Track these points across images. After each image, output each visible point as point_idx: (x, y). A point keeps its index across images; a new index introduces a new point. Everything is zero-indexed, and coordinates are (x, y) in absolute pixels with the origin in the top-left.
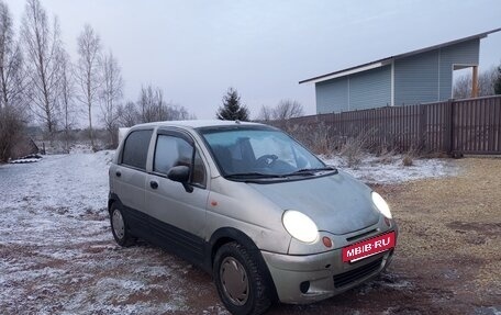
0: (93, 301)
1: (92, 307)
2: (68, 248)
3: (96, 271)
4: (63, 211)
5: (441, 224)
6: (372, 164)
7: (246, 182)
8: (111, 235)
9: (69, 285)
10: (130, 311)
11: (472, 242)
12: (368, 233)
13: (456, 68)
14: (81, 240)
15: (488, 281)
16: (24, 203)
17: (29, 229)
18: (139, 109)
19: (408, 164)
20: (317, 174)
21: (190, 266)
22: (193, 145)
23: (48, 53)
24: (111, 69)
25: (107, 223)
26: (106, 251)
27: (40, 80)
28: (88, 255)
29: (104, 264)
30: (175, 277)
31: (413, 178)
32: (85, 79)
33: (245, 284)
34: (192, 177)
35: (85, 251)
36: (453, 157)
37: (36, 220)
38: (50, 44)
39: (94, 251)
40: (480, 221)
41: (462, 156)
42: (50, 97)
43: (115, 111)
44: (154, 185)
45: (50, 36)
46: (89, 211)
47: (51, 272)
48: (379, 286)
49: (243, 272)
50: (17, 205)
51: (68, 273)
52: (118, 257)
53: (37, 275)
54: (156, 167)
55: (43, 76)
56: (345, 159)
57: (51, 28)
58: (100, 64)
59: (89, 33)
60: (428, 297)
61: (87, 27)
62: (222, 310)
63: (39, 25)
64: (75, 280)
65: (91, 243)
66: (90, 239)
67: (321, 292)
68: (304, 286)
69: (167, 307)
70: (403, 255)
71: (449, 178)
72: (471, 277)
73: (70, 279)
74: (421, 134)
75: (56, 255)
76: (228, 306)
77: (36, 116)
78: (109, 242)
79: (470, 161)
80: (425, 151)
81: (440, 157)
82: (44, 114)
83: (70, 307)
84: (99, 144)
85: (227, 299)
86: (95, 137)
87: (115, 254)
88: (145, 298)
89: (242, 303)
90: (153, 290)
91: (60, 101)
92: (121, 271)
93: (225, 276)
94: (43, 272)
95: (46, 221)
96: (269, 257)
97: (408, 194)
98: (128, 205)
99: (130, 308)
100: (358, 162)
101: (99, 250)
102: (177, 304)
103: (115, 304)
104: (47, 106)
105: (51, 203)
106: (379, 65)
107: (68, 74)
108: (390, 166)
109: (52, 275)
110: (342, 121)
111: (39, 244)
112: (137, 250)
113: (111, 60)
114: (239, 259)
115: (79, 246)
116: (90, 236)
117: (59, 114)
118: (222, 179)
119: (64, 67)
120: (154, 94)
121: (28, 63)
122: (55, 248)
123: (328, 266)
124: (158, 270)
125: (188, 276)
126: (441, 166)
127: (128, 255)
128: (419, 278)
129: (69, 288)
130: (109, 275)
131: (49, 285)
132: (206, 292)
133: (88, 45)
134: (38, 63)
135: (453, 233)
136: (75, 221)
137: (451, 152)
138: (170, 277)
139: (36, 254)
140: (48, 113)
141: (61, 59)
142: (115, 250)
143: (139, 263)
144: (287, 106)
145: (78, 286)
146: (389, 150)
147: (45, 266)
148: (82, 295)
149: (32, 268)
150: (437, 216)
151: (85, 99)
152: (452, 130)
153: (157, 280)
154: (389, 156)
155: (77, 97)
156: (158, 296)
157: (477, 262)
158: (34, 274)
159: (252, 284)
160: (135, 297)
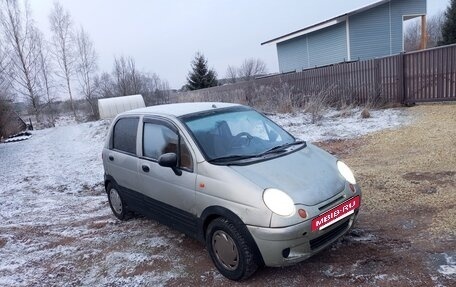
0: (106, 275)
1: (105, 280)
2: (74, 225)
3: (103, 246)
4: (62, 189)
5: (398, 176)
6: (334, 118)
7: (228, 165)
8: (109, 209)
9: (82, 261)
10: (139, 282)
11: (425, 192)
12: (337, 200)
13: (406, 18)
14: (84, 217)
15: (440, 228)
16: (25, 184)
17: (35, 210)
18: (114, 79)
19: (366, 116)
20: (289, 150)
21: (183, 235)
22: (178, 133)
23: (22, 33)
24: (84, 44)
25: (105, 198)
26: (108, 226)
27: (19, 59)
28: (93, 231)
29: (108, 239)
30: (172, 246)
31: (371, 130)
32: (61, 55)
33: (235, 253)
34: (180, 162)
35: (89, 228)
36: (407, 106)
37: (40, 200)
38: (23, 25)
39: (98, 227)
40: (433, 170)
41: (414, 104)
42: (30, 75)
43: (92, 83)
44: (146, 169)
45: (23, 16)
46: (86, 187)
47: (63, 250)
48: (347, 241)
49: (232, 243)
50: (20, 186)
51: (79, 250)
52: (120, 231)
53: (53, 253)
54: (146, 153)
55: (21, 56)
56: (309, 116)
57: (22, 8)
58: (73, 39)
59: (59, 11)
60: (390, 248)
61: (57, 5)
62: (217, 274)
63: (11, 8)
64: (86, 256)
65: (93, 219)
66: (92, 215)
67: (300, 255)
68: (286, 252)
69: (170, 275)
70: (366, 209)
71: (403, 128)
72: (425, 226)
73: (82, 255)
74: (377, 87)
75: (65, 233)
76: (222, 271)
77: (19, 94)
78: (109, 217)
79: (421, 108)
80: (381, 102)
81: (394, 107)
82: (27, 91)
83: (87, 282)
84: (81, 114)
85: (220, 265)
86: (76, 108)
87: (116, 228)
88: (150, 269)
89: (234, 268)
90: (156, 260)
91: (40, 78)
92: (124, 244)
93: (217, 246)
94: (57, 250)
95: (49, 200)
96: (254, 231)
97: (368, 147)
98: (123, 185)
99: (138, 279)
100: (320, 118)
101: (102, 226)
102: (178, 272)
103: (125, 276)
104: (29, 84)
105: (51, 182)
106: (335, 22)
107: (44, 52)
108: (350, 119)
109: (65, 253)
110: (304, 79)
111: (48, 223)
112: (134, 223)
113: (83, 34)
114: (227, 232)
115: (83, 223)
116: (91, 212)
117: (41, 90)
118: (206, 164)
119: (40, 45)
120: (127, 64)
121: (5, 44)
122: (63, 227)
123: (305, 234)
124: (157, 242)
125: (183, 244)
126: (395, 116)
127: (128, 228)
128: (381, 230)
129: (83, 264)
130: (115, 249)
131: (65, 263)
132: (201, 258)
133: (60, 22)
134: (15, 43)
135: (408, 184)
136: (75, 198)
137: (404, 101)
138: (168, 247)
139: (47, 234)
140: (30, 90)
141: (35, 38)
142: (116, 224)
143: (139, 235)
144: (251, 64)
145: (90, 262)
146: (348, 104)
147: (57, 245)
148: (95, 270)
149: (46, 247)
150: (393, 168)
151: (63, 75)
152: (404, 80)
153: (157, 251)
154: (349, 110)
155: (55, 73)
156: (161, 266)
157: (430, 211)
158: (49, 253)
159: (241, 253)
160: (141, 269)
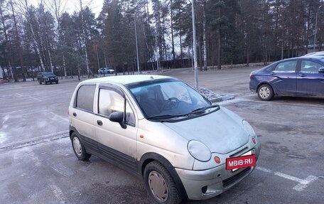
12: (243, 150)
20: (207, 111)
22: (124, 97)
33: (165, 187)
34: (125, 119)
44: (100, 123)
54: (100, 111)
67: (215, 192)
68: (204, 189)
89: (165, 200)
96: (180, 172)
98: (83, 134)
114: (159, 172)
118: (145, 120)
123: (219, 175)
